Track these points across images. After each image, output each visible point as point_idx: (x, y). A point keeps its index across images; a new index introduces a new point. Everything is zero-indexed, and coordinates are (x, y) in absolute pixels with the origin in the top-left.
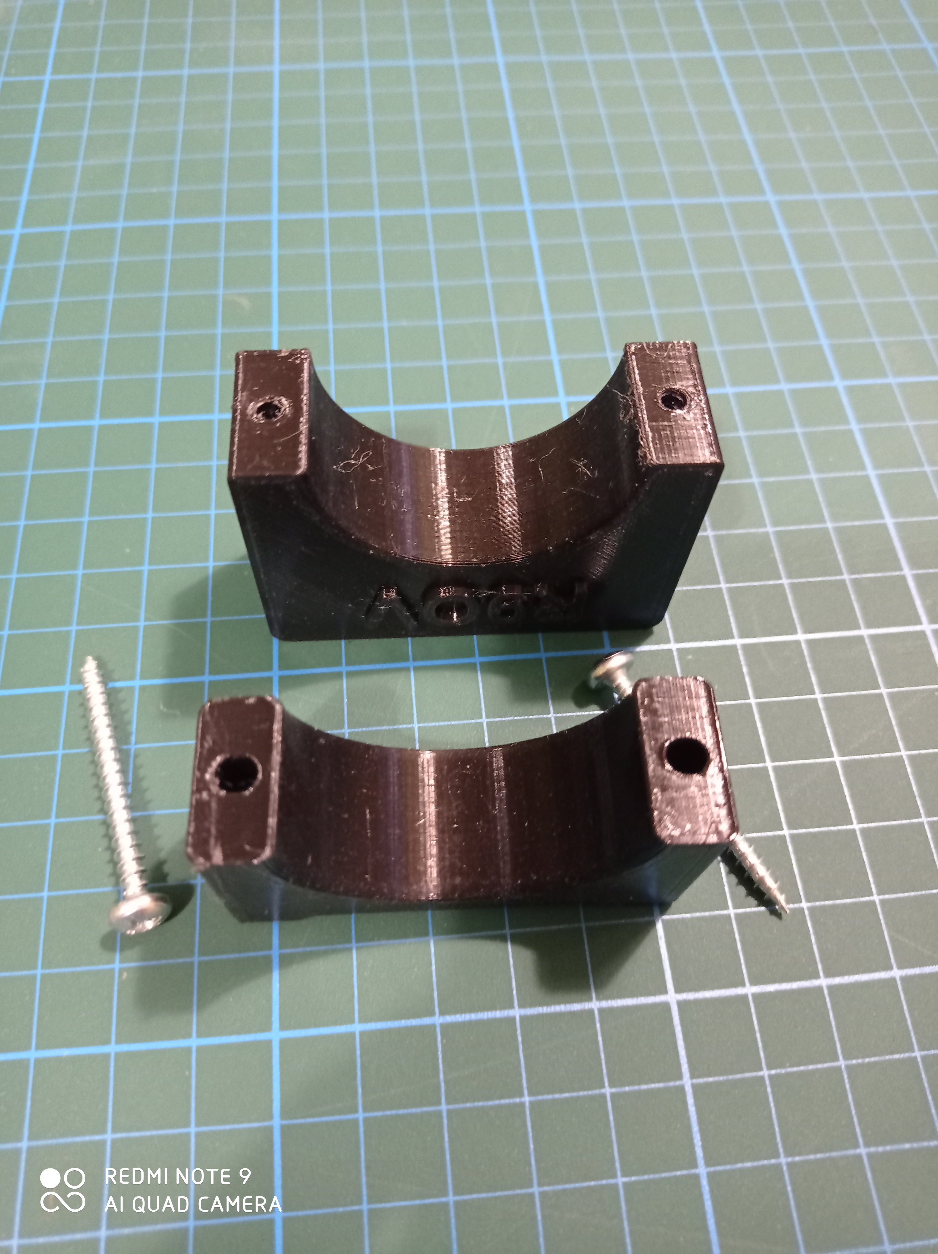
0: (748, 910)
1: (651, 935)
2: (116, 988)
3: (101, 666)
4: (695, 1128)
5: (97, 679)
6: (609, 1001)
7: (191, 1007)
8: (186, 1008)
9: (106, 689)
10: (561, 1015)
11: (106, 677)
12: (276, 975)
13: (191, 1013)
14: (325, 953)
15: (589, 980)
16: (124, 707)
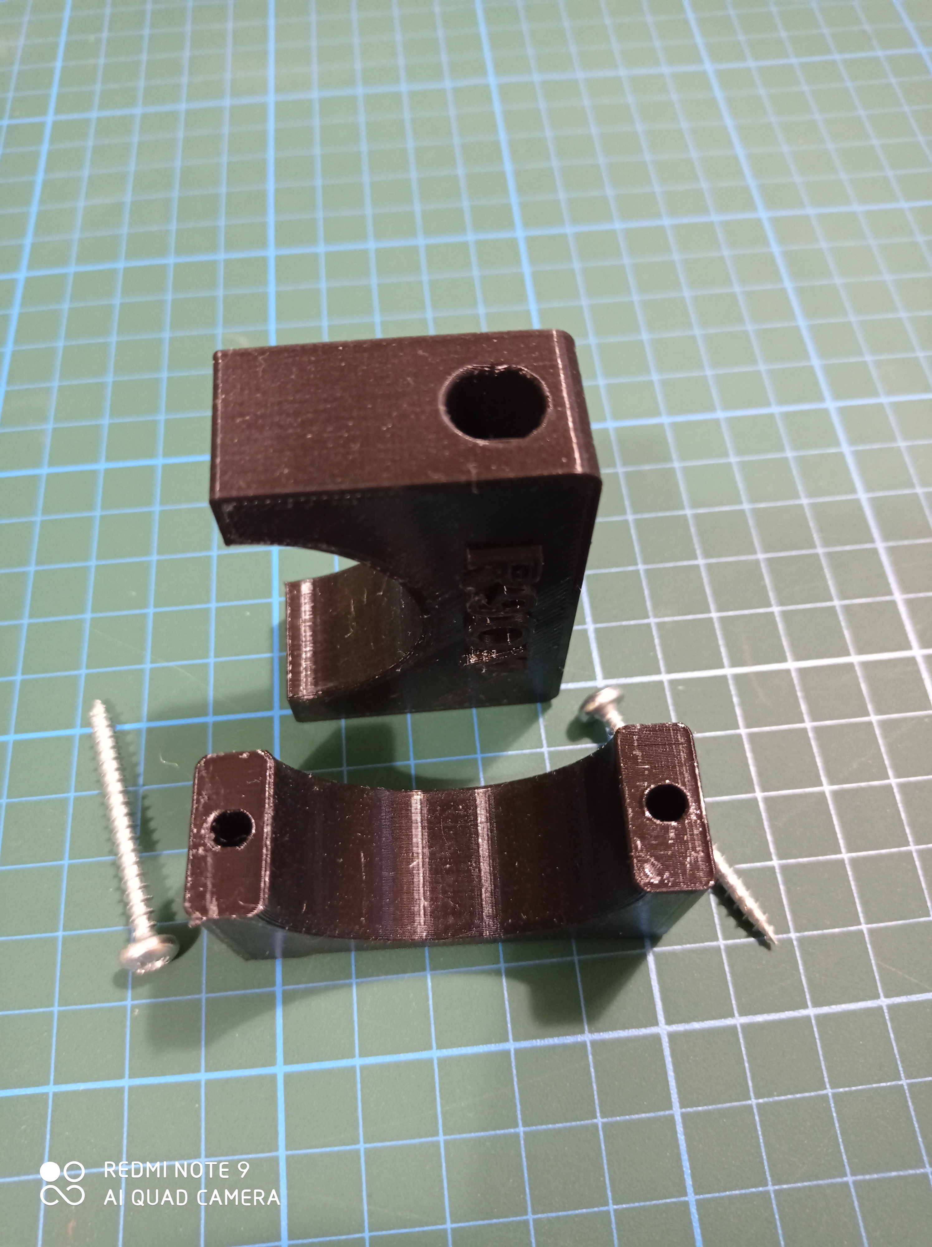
0: (738, 941)
1: (642, 967)
2: (128, 1023)
3: (110, 709)
4: (685, 1157)
5: (105, 723)
6: (601, 1034)
7: (199, 1042)
8: (194, 1043)
9: (115, 732)
10: (553, 1048)
11: (114, 720)
12: (279, 1011)
13: (200, 1048)
14: (327, 989)
15: (581, 1013)
16: (132, 749)
